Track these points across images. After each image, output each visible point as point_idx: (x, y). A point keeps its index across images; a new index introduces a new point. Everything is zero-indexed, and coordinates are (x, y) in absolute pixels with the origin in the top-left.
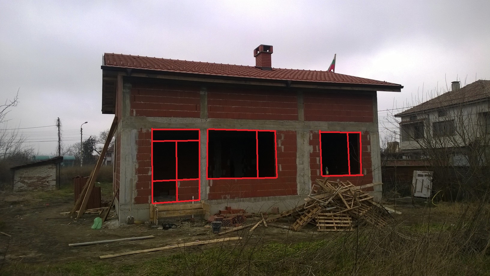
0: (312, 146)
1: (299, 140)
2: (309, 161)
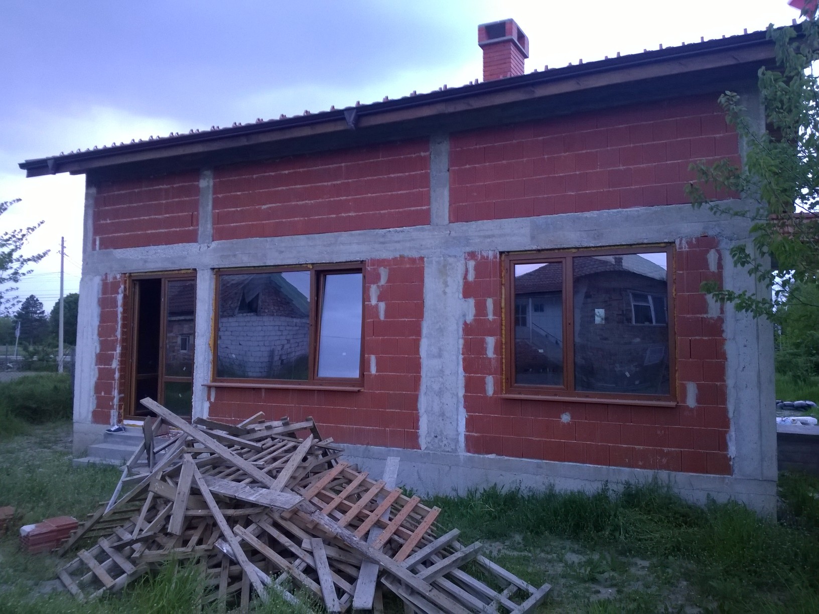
0: (472, 301)
1: (431, 285)
2: (461, 347)
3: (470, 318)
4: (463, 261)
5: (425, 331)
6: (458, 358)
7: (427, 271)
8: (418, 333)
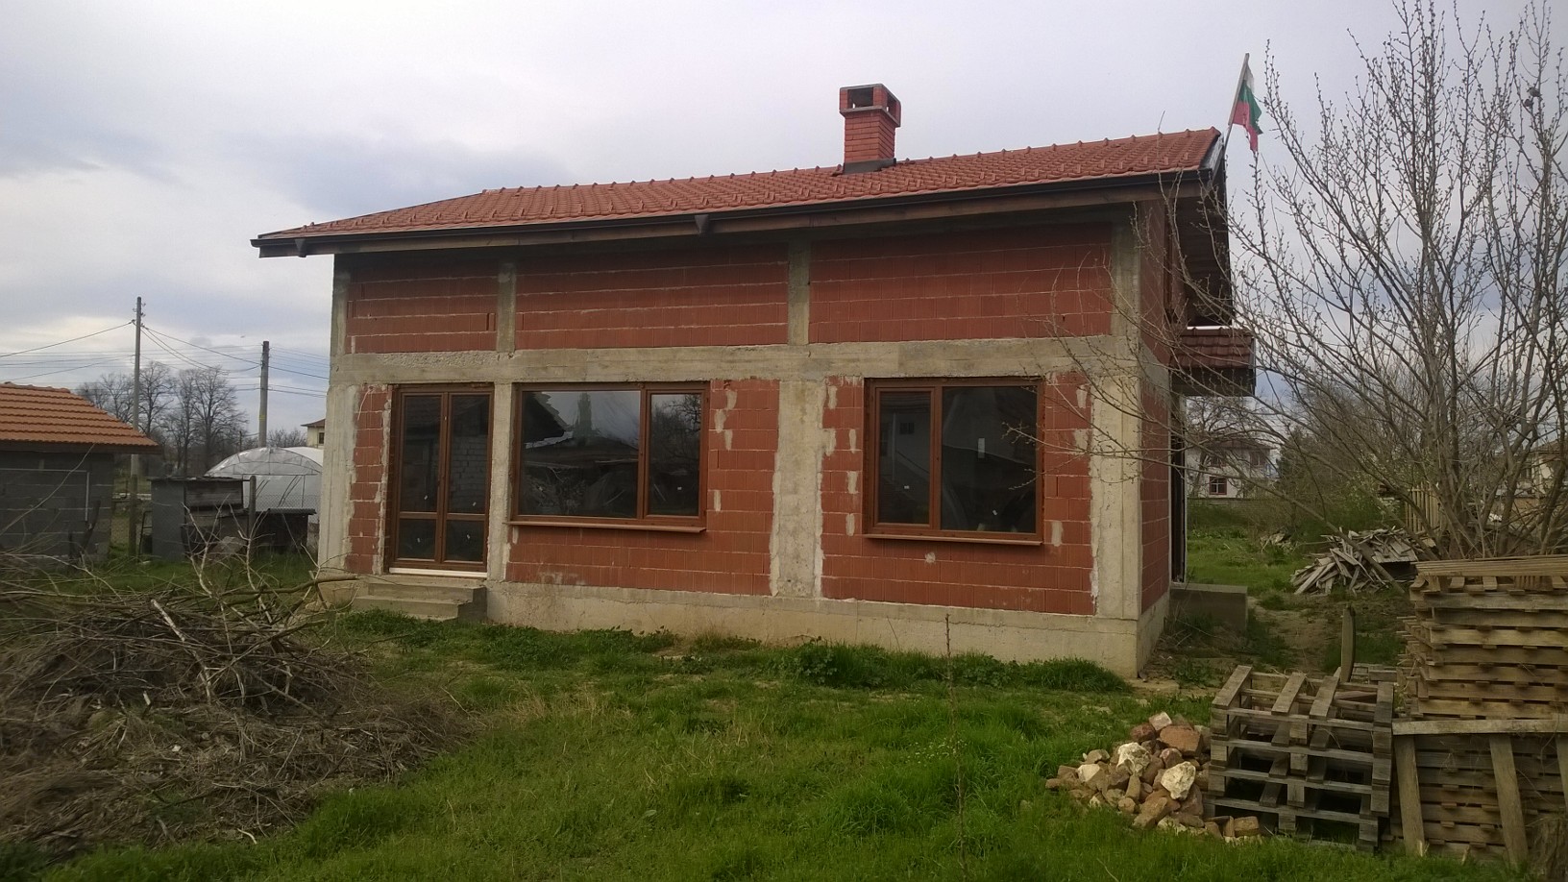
0: (833, 432)
1: (787, 412)
2: (820, 481)
3: (830, 449)
4: (824, 387)
5: (778, 464)
6: (816, 493)
7: (782, 396)
8: (771, 466)
